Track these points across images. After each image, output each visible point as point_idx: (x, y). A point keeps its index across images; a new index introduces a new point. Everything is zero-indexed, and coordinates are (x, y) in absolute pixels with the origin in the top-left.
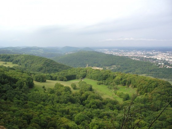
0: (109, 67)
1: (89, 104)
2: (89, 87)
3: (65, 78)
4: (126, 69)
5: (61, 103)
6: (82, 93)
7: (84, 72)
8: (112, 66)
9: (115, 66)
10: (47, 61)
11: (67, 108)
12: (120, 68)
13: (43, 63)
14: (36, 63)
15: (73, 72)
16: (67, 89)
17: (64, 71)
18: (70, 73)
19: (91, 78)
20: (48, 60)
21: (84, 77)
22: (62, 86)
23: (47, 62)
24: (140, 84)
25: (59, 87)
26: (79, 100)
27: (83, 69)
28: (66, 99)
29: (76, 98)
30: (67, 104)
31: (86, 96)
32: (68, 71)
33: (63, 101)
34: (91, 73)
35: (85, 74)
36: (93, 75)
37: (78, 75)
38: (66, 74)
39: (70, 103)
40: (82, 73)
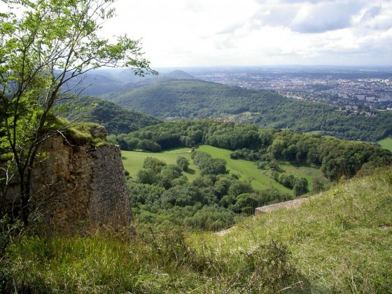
1: (237, 205)
2: (221, 164)
3: (156, 144)
4: (274, 120)
5: (182, 204)
6: (214, 180)
7: (195, 129)
8: (244, 114)
9: (248, 113)
10: (101, 104)
11: (200, 217)
12: (261, 118)
13: (92, 110)
15: (171, 130)
17: (148, 129)
18: (163, 133)
19: (216, 144)
20: (104, 102)
21: (198, 140)
22: (163, 165)
23: (102, 107)
24: (329, 156)
25: (157, 167)
26: (213, 195)
27: (193, 124)
28: (190, 195)
29: (207, 192)
30: (194, 208)
31: (224, 186)
32: (158, 127)
33: (184, 200)
34: (213, 132)
35: (199, 133)
36: (218, 137)
37: (184, 137)
38: (156, 135)
39: (199, 204)
40: (193, 133)
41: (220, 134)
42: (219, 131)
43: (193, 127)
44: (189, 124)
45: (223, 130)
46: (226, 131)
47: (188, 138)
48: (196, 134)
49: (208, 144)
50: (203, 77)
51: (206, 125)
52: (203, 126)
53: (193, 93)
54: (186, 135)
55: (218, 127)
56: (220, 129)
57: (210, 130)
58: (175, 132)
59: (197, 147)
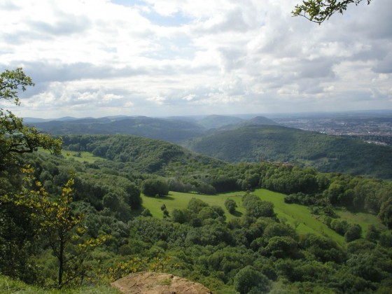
0: (311, 162)
1: (267, 248)
2: (267, 207)
3: (210, 186)
4: (352, 166)
5: (204, 243)
6: (250, 222)
7: (252, 173)
9: (326, 160)
10: (170, 148)
11: (217, 257)
12: (338, 164)
13: (161, 153)
14: (146, 155)
15: (229, 173)
16: (215, 212)
18: (221, 175)
19: (272, 188)
20: (172, 146)
21: (255, 184)
22: (205, 205)
23: (169, 150)
25: (199, 208)
26: (243, 237)
27: (252, 167)
28: (215, 234)
29: (238, 233)
30: (216, 247)
31: (260, 228)
32: (218, 170)
33: (207, 239)
34: (270, 176)
35: (256, 177)
36: (274, 181)
37: (240, 180)
38: (214, 178)
39: (223, 244)
40: (250, 176)
41: (277, 177)
42: (276, 175)
43: (251, 170)
44: (248, 168)
45: (281, 173)
46: (282, 175)
47: (244, 181)
48: (253, 178)
49: (265, 188)
50: (286, 123)
51: (264, 168)
52: (261, 170)
53: (271, 138)
54: (243, 178)
55: (276, 170)
56: (278, 173)
57: (267, 173)
58: (232, 176)
59: (253, 191)
